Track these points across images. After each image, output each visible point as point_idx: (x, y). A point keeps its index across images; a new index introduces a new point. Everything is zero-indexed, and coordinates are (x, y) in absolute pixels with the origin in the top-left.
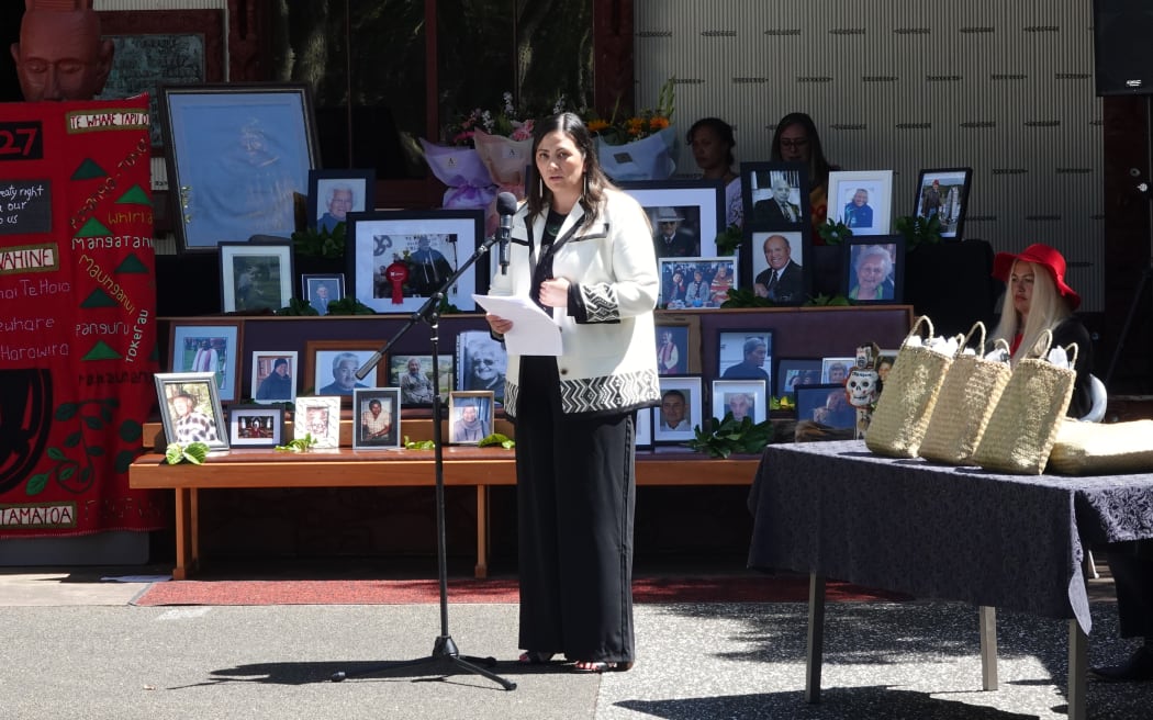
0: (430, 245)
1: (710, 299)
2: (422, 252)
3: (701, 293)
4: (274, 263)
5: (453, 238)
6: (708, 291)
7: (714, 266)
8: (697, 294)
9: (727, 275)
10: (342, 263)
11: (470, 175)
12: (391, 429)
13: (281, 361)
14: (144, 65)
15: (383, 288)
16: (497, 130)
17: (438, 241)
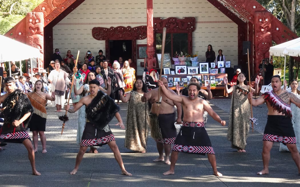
2: (182, 69)
4: (168, 70)
5: (184, 67)
10: (174, 70)
11: (177, 61)
12: (183, 85)
13: (171, 79)
14: (144, 50)
15: (178, 72)
16: (181, 56)
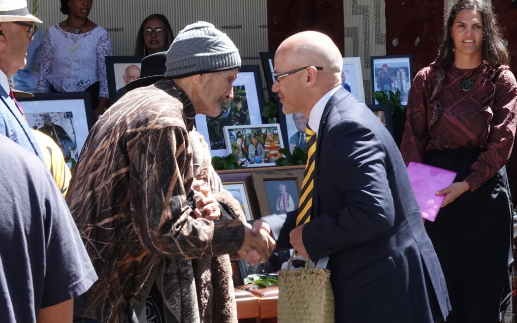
0: (53, 121)
1: (266, 157)
3: (259, 152)
5: (69, 115)
6: (263, 151)
7: (263, 131)
8: (256, 154)
9: (274, 138)
17: (58, 118)
